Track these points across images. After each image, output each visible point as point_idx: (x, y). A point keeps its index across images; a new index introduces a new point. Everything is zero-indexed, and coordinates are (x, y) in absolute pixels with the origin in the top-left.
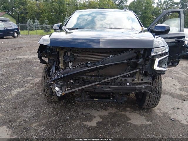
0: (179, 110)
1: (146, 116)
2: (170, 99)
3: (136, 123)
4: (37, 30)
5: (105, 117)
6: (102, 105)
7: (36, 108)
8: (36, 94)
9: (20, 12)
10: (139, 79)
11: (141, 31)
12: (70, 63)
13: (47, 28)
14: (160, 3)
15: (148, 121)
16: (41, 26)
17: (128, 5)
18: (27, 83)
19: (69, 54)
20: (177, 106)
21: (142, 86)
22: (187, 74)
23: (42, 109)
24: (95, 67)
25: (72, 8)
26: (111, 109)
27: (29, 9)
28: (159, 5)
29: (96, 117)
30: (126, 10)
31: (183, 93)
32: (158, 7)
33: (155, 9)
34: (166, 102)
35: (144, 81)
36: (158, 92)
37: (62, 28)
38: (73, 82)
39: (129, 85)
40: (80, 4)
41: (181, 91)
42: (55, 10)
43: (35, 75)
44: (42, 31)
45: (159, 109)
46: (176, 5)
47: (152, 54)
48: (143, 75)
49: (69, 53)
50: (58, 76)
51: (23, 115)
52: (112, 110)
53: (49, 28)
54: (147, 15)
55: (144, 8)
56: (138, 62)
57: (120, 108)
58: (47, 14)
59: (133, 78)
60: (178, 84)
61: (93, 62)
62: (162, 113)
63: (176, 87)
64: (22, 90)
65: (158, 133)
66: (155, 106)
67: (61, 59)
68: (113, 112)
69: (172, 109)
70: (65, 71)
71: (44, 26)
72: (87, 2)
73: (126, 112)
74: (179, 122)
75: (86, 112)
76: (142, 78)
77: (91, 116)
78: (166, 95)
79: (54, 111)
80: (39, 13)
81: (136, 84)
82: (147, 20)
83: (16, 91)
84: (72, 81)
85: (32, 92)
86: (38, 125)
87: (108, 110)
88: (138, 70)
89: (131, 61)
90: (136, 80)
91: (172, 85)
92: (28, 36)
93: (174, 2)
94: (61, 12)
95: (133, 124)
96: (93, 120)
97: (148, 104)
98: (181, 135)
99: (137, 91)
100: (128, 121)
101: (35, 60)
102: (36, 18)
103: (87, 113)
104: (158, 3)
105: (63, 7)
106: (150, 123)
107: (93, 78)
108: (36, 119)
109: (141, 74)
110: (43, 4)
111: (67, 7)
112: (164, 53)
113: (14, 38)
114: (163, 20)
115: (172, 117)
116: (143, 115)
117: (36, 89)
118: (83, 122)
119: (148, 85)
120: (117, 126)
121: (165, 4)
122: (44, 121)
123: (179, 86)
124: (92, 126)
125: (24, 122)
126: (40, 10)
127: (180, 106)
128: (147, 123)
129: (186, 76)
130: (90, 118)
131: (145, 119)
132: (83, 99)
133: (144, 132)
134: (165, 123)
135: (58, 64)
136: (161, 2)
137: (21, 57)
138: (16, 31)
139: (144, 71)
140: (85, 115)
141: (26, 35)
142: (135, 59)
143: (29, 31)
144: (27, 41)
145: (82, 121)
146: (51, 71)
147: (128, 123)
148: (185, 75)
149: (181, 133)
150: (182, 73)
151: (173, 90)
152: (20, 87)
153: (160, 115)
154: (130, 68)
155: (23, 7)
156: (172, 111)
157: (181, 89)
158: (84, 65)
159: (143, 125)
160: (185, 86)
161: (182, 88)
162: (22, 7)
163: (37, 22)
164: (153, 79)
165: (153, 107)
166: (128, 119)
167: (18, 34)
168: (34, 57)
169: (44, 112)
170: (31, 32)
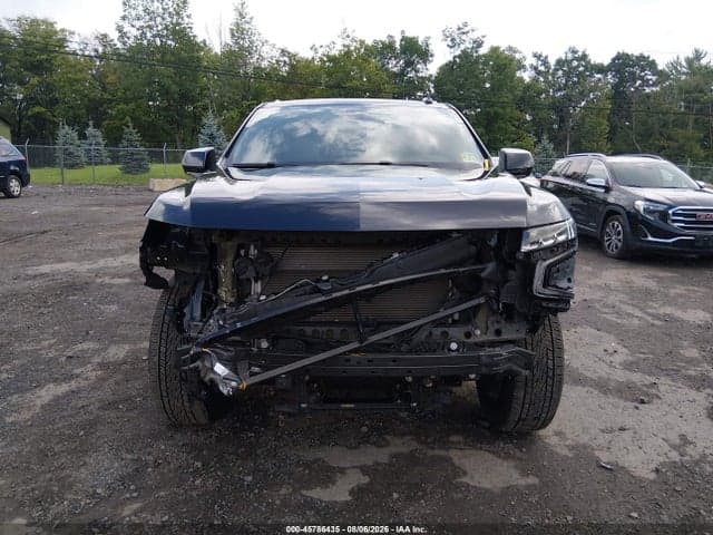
0: (626, 435)
1: (518, 459)
2: (594, 398)
3: (486, 485)
4: (96, 164)
5: (380, 468)
6: (365, 429)
7: (128, 451)
8: (120, 402)
9: (25, 97)
10: (487, 328)
11: (486, 173)
12: (256, 281)
13: (137, 160)
14: (542, 68)
15: (525, 473)
16: (110, 151)
17: (431, 76)
18: (84, 364)
19: (253, 251)
20: (620, 421)
21: (498, 350)
22: (646, 313)
23: (149, 454)
24: (347, 292)
25: (229, 85)
26: (398, 441)
27: (64, 86)
28: (539, 73)
29: (348, 471)
30: (430, 103)
31: (636, 378)
32: (535, 80)
33: (528, 87)
34: (583, 409)
35: (505, 337)
36: (551, 374)
37: (218, 164)
38: (268, 348)
39: (457, 350)
40: (258, 69)
41: (630, 370)
42: (165, 92)
43: (109, 334)
44: (115, 169)
45: (558, 433)
46: (599, 76)
47: (525, 248)
48: (501, 314)
49: (252, 247)
50: (221, 327)
51: (83, 476)
52: (400, 445)
53: (143, 159)
54: (501, 111)
55: (488, 85)
56: (483, 275)
57: (427, 437)
58: (132, 105)
59: (469, 328)
60: (620, 349)
61: (340, 278)
62: (571, 448)
63: (612, 359)
64: (64, 388)
65: (560, 513)
66: (544, 425)
67: (225, 270)
68: (405, 450)
69: (603, 431)
70: (243, 309)
71: (122, 150)
72: (285, 62)
73: (450, 448)
74: (628, 472)
75: (310, 455)
76: (497, 326)
77: (330, 469)
78: (580, 388)
79: (197, 458)
80: (101, 102)
81: (481, 345)
82: (500, 129)
83: (43, 392)
84: (265, 345)
85: (106, 393)
86: (141, 510)
87: (388, 444)
88: (482, 300)
89: (461, 270)
90: (478, 332)
91: (599, 350)
92: (61, 189)
93: (592, 62)
94: (186, 98)
95: (475, 487)
96: (338, 484)
97: (523, 416)
98: (635, 515)
99: (484, 370)
100: (459, 480)
101: (99, 280)
102: (91, 123)
103: (316, 461)
104: (536, 68)
105: (195, 80)
106: (532, 480)
107: (337, 330)
108: (132, 487)
109: (494, 313)
110: (115, 70)
111: (209, 80)
112: (562, 243)
113: (9, 195)
114: (556, 126)
115: (604, 457)
116: (507, 457)
117: (117, 383)
118: (304, 492)
119: (518, 348)
120: (422, 497)
121: (560, 73)
122: (162, 493)
123: (623, 355)
124: (336, 502)
125: (88, 501)
126: (104, 89)
127: (629, 422)
128: (523, 482)
129: (646, 320)
130: (327, 476)
131: (516, 467)
132: (303, 406)
133: (514, 512)
134: (582, 478)
135: (211, 287)
136: (545, 63)
137: (46, 268)
138: (14, 172)
139: (504, 304)
140: (307, 465)
141: (53, 185)
142: (474, 264)
143: (65, 170)
144: (59, 208)
145: (300, 489)
146: (184, 315)
147: (457, 487)
148: (640, 319)
149: (636, 509)
150: (630, 310)
151: (602, 371)
152: (55, 380)
153: (565, 452)
154: (458, 296)
155: (37, 78)
156: (602, 439)
157: (628, 366)
158: (308, 288)
159: (508, 488)
160: (642, 356)
161: (632, 363)
162: (35, 80)
163: (95, 136)
164: (533, 330)
165: (540, 428)
166: (459, 471)
167: (24, 181)
168: (95, 266)
169: (157, 465)
170: (71, 174)
